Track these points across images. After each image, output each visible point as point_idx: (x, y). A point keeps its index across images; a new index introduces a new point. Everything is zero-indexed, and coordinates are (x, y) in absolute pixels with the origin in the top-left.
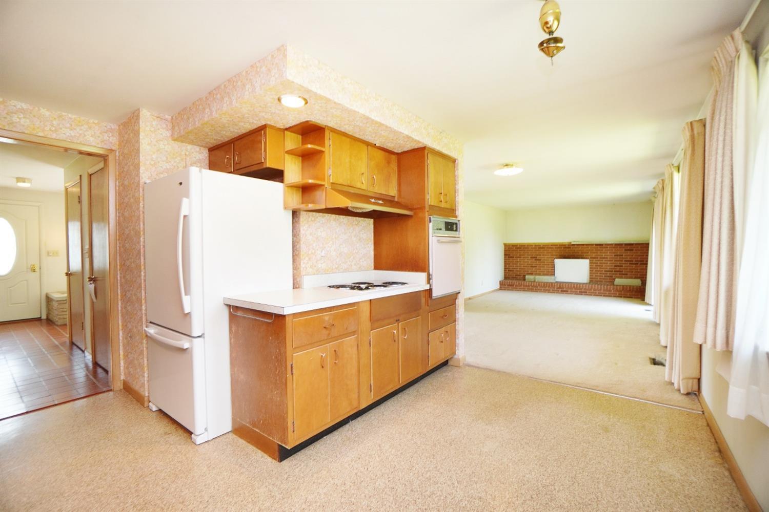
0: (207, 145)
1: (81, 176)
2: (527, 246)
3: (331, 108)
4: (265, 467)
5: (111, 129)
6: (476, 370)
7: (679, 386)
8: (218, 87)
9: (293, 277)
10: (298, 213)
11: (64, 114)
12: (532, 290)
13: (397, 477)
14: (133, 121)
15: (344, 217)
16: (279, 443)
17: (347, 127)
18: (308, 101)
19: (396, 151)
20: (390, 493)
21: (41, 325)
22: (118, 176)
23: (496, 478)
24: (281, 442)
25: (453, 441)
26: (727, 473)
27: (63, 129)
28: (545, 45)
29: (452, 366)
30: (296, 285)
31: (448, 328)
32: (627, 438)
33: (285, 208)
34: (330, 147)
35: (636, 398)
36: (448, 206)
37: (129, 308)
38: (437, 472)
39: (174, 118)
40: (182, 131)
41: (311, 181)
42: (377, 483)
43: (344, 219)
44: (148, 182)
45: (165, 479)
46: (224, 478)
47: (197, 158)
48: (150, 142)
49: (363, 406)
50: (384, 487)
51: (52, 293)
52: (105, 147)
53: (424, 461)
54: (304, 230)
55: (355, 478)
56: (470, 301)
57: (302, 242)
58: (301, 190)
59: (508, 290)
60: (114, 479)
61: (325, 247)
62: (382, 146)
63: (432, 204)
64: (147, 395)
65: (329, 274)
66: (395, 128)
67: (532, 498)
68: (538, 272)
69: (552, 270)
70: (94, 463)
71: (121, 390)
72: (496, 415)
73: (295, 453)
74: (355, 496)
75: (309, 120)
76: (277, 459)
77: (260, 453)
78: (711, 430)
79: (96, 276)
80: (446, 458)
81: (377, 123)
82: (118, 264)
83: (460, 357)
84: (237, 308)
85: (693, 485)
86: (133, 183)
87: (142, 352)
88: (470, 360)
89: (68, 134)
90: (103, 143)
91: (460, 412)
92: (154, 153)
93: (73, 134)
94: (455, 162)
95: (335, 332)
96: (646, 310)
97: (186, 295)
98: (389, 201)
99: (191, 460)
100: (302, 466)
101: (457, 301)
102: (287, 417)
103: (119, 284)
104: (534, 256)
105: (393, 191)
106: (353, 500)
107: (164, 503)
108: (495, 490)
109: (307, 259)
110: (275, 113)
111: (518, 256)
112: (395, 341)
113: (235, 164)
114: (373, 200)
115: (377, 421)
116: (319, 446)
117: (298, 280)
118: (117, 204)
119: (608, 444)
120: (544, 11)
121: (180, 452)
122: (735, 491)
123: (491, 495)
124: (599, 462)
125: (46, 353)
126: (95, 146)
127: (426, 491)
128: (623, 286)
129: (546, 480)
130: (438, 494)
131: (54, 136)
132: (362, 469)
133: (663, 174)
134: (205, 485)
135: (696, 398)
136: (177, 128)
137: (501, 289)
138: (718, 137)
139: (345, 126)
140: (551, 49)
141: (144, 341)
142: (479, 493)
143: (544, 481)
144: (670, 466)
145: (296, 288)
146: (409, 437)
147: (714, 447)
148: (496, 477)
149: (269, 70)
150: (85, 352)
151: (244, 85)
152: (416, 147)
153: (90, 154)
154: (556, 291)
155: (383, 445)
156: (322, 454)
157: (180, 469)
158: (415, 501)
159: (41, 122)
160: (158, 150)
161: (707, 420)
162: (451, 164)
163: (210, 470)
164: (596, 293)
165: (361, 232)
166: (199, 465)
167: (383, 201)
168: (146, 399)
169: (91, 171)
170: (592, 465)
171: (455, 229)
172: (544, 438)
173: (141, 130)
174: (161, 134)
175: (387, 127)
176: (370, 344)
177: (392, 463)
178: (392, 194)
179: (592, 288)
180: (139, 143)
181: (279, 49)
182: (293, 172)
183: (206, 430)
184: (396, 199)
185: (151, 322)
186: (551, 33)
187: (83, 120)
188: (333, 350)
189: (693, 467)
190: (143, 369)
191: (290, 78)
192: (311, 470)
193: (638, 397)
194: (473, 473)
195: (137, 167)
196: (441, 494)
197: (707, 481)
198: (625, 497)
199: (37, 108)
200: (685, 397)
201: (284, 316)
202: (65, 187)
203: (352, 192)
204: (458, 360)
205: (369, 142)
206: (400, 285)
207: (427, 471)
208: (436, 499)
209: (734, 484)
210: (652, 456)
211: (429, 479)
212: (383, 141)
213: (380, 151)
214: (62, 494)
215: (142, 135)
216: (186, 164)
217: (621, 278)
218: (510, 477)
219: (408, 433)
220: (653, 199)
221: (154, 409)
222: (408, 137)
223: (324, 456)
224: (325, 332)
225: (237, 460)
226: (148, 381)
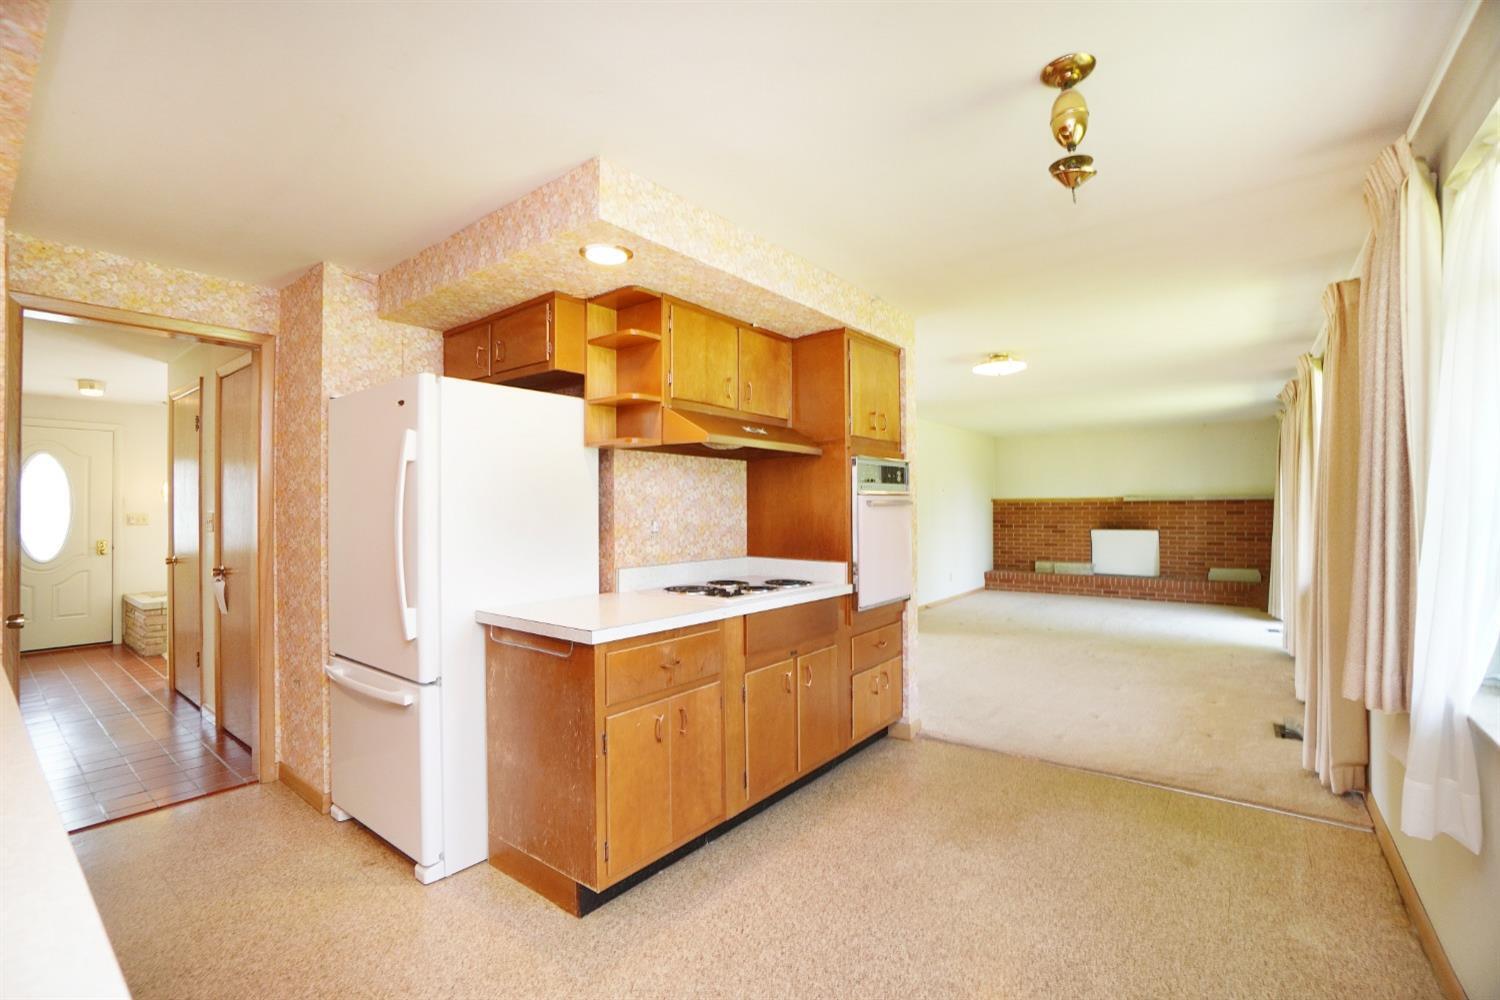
0: (442, 327)
1: (202, 379)
2: (1038, 504)
3: (675, 265)
4: (554, 926)
5: (268, 296)
6: (941, 746)
7: (1328, 777)
8: (471, 227)
9: (600, 570)
10: (609, 453)
11: (187, 272)
12: (1048, 591)
13: (798, 947)
14: (309, 283)
15: (693, 457)
16: (580, 882)
17: (701, 295)
18: (634, 253)
19: (789, 335)
20: (784, 975)
21: (112, 656)
22: (279, 382)
23: (982, 949)
24: (583, 879)
25: (900, 881)
26: (1414, 945)
27: (185, 299)
28: (1062, 168)
29: (897, 738)
30: (606, 586)
31: (888, 666)
32: (1227, 878)
33: (588, 444)
34: (670, 333)
35: (1246, 801)
36: (886, 436)
37: (294, 628)
38: (870, 938)
39: (384, 277)
40: (399, 303)
41: (635, 396)
42: (761, 958)
43: (691, 461)
44: (337, 395)
45: (371, 946)
46: (478, 946)
47: (424, 349)
48: (340, 322)
49: (732, 813)
50: (773, 964)
51: (135, 595)
52: (256, 329)
53: (848, 917)
54: (620, 483)
55: (720, 948)
56: (927, 611)
57: (616, 507)
58: (615, 409)
59: (1002, 590)
60: (279, 945)
61: (658, 515)
62: (763, 327)
63: (858, 434)
64: (327, 791)
65: (666, 564)
66: (789, 297)
67: (1047, 985)
68: (1059, 556)
69: (1085, 550)
70: (240, 916)
71: (274, 782)
72: (981, 832)
73: (607, 901)
74: (721, 979)
75: (632, 284)
76: (576, 912)
77: (542, 901)
78: (1388, 863)
79: (227, 566)
80: (887, 912)
81: (756, 288)
82: (275, 545)
83: (910, 723)
84: (500, 630)
85: (1351, 965)
86: (307, 397)
87: (318, 712)
88: (929, 726)
89: (192, 308)
90: (253, 324)
91: (912, 827)
92: (347, 342)
93: (201, 308)
94: (899, 353)
95: (681, 675)
96: (1270, 631)
97: (409, 606)
98: (777, 429)
99: (417, 913)
100: (622, 925)
101: (904, 614)
102: (595, 833)
103: (275, 583)
104: (1050, 524)
105: (784, 411)
106: (718, 987)
107: (374, 990)
108: (979, 971)
109: (625, 537)
110: (571, 274)
111: (1021, 524)
112: (789, 691)
113: (495, 362)
114: (748, 429)
115: (757, 843)
116: (650, 888)
117: (609, 577)
118: (276, 433)
119: (1191, 888)
120: (1059, 110)
121: (394, 898)
122: (1429, 977)
123: (972, 980)
124: (1174, 922)
125: (128, 709)
126: (239, 329)
127: (852, 972)
128: (1225, 583)
129: (1073, 954)
130: (874, 978)
131: (169, 312)
132: (733, 932)
133: (1293, 371)
134: (446, 958)
135: (1361, 801)
136: (388, 296)
137: (987, 587)
138: (1376, 324)
139: (697, 295)
140: (1072, 177)
141: (325, 691)
142: (950, 975)
143: (1070, 956)
144: (1308, 930)
145: (606, 592)
146: (818, 872)
147: (1392, 896)
148: (979, 947)
149: (567, 202)
150: (203, 709)
151: (519, 226)
152: (827, 329)
153: (221, 342)
154: (1095, 591)
155: (770, 887)
156: (658, 904)
157: (397, 928)
158: (832, 989)
159: (146, 288)
160: (355, 337)
161: (1380, 844)
162: (892, 359)
163: (452, 932)
164: (1173, 596)
165: (724, 486)
166: (432, 923)
167: (765, 430)
168: (325, 798)
169: (223, 372)
170: (1161, 926)
171: (899, 479)
172: (1072, 875)
173: (324, 301)
174: (360, 308)
175: (774, 295)
176: (744, 697)
177: (788, 921)
178: (782, 415)
179: (1164, 586)
180: (321, 325)
181: (584, 166)
182: (602, 377)
183: (442, 857)
184: (790, 425)
185: (337, 655)
186: (1071, 146)
187: (220, 283)
188: (678, 708)
189: (1353, 933)
190: (319, 742)
191: (604, 216)
192: (637, 933)
193: (1250, 799)
194: (938, 939)
195: (316, 368)
196: (879, 978)
197: (1376, 958)
198: (1221, 987)
199: (140, 264)
200: (1339, 799)
201: (591, 647)
202: (170, 397)
203: (710, 413)
204: (907, 727)
205: (740, 321)
206: (797, 586)
207: (853, 936)
208: (871, 988)
209: (1427, 965)
210: (1274, 911)
211: (856, 950)
212: (766, 319)
213: (761, 336)
214: (188, 971)
215: (326, 310)
216: (403, 362)
217: (1223, 566)
218: (1008, 947)
219: (815, 866)
220: (1278, 415)
221: (341, 817)
222: (813, 312)
223: (660, 906)
224: (664, 675)
225: (501, 913)
226: (329, 765)
